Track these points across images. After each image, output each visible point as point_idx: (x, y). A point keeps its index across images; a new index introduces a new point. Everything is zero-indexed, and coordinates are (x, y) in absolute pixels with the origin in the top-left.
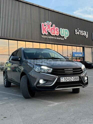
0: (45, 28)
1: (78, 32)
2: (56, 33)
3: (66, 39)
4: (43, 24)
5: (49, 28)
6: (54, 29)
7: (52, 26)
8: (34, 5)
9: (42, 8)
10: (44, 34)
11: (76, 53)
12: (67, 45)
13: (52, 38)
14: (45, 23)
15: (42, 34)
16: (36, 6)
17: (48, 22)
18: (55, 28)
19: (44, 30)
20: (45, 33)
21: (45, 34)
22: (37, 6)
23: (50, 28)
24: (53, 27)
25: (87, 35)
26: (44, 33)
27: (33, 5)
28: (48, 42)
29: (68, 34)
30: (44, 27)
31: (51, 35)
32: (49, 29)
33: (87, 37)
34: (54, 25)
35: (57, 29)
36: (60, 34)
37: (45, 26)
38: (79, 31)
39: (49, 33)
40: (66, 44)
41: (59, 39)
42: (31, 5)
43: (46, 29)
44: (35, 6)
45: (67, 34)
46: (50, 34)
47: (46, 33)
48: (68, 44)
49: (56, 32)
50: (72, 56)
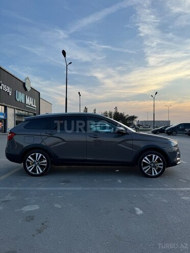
33: (10, 95)
38: (2, 85)
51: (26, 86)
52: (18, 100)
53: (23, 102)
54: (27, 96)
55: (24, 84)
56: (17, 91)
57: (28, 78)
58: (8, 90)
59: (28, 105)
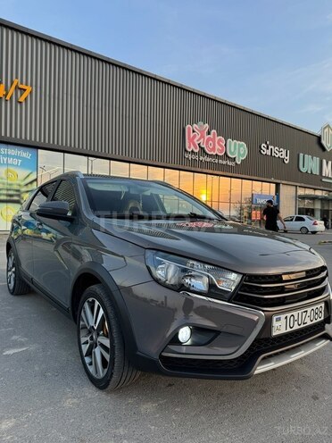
0: (195, 136)
1: (268, 148)
2: (218, 149)
3: (239, 163)
4: (189, 128)
5: (202, 137)
6: (213, 140)
7: (209, 133)
8: (171, 85)
9: (189, 91)
10: (190, 150)
11: (260, 196)
12: (242, 179)
13: (208, 160)
14: (195, 125)
15: (186, 150)
16: (176, 87)
17: (201, 123)
18: (217, 138)
19: (192, 140)
20: (192, 147)
21: (192, 151)
22: (179, 88)
23: (204, 137)
24: (211, 136)
25: (288, 158)
26: (190, 147)
27: (168, 84)
28: (199, 170)
29: (244, 154)
30: (192, 135)
31: (206, 154)
32: (202, 140)
33: (286, 162)
34: (213, 131)
35: (220, 140)
36: (226, 153)
37: (194, 131)
38: (270, 147)
39: (202, 149)
40: (240, 176)
41: (224, 163)
42: (166, 83)
43: (195, 140)
44: (174, 86)
45: (242, 153)
46: (204, 151)
47: (196, 148)
48: (243, 176)
49: (217, 147)
50: (252, 202)
51: (324, 142)
52: (303, 170)
53: (316, 172)
54: (324, 161)
55: (319, 138)
56: (301, 155)
57: (328, 126)
58: (283, 154)
59: (328, 178)
